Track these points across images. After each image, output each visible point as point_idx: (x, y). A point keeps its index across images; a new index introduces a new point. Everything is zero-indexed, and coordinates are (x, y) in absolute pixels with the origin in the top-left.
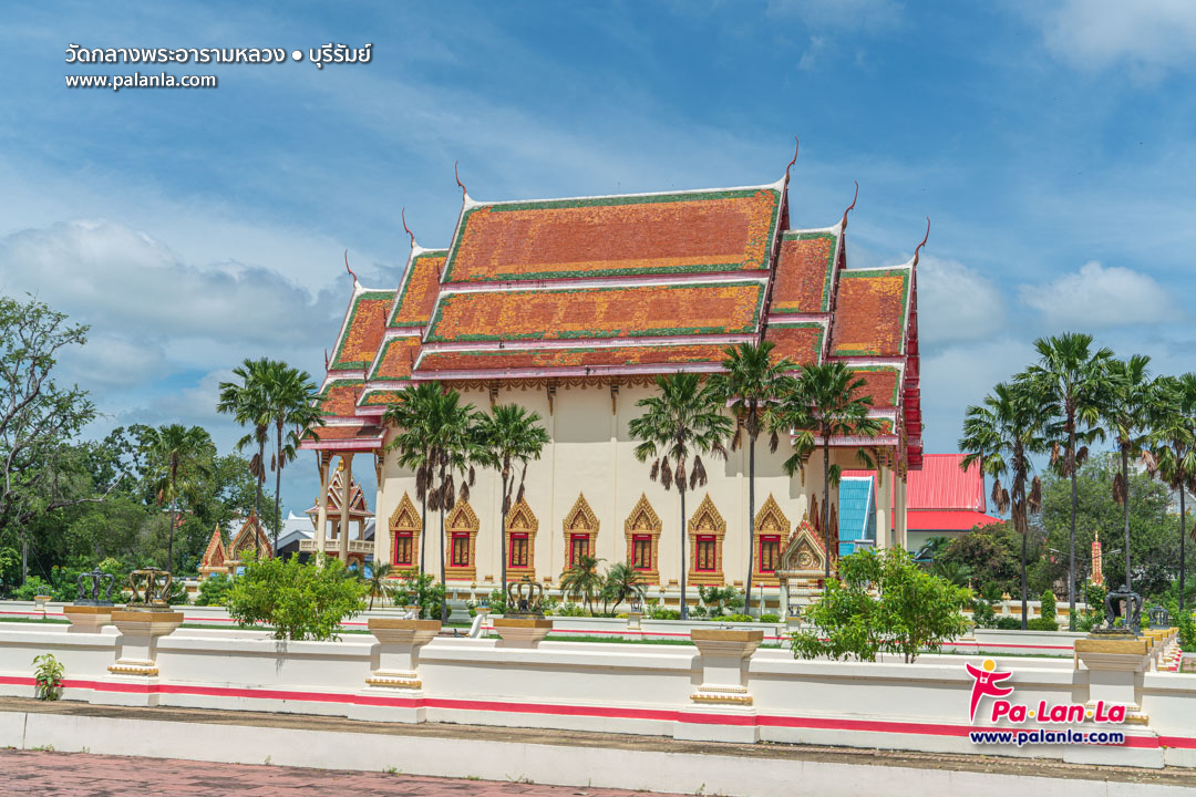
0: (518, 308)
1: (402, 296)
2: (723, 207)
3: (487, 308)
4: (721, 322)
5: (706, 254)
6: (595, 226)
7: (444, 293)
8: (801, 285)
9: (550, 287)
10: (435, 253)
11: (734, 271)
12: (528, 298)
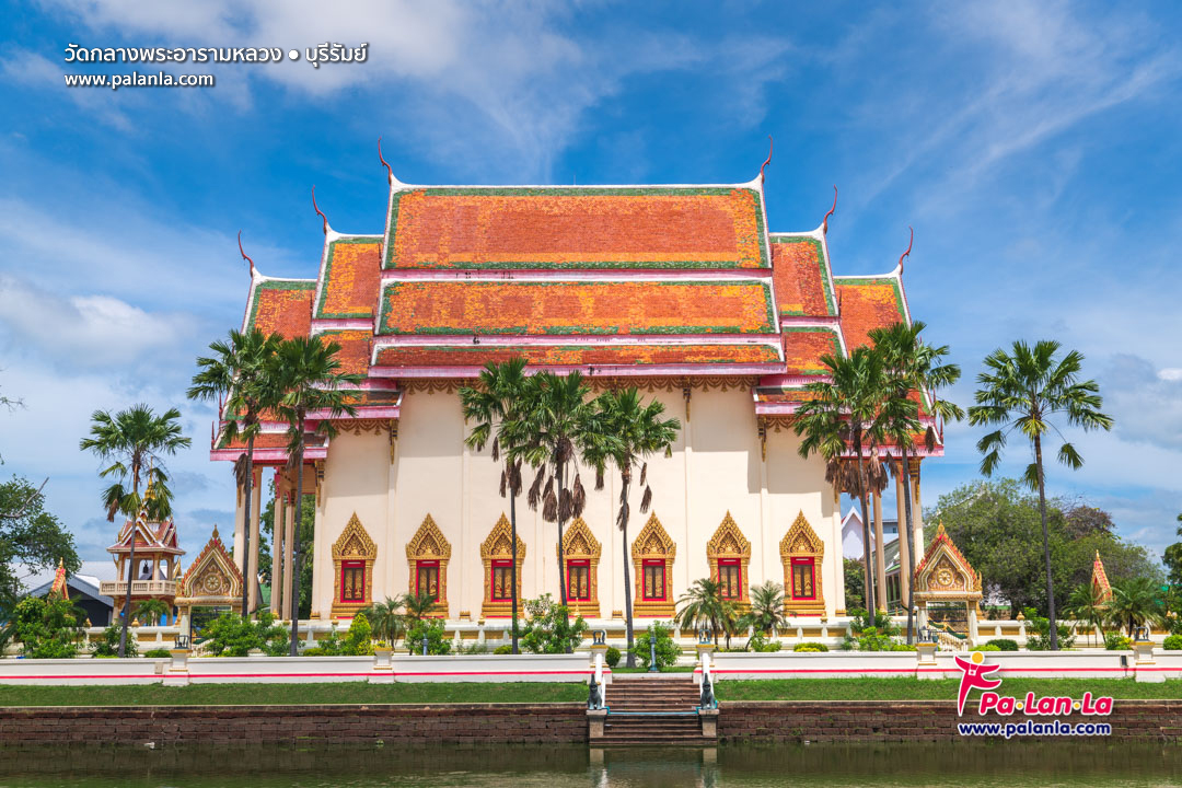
0: (485, 300)
1: (324, 284)
2: (698, 203)
3: (446, 299)
4: (733, 322)
5: (694, 250)
6: (556, 216)
7: (387, 281)
8: (798, 288)
9: (518, 279)
10: (355, 239)
11: (732, 269)
12: (493, 289)
